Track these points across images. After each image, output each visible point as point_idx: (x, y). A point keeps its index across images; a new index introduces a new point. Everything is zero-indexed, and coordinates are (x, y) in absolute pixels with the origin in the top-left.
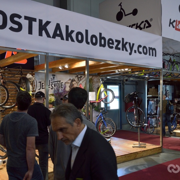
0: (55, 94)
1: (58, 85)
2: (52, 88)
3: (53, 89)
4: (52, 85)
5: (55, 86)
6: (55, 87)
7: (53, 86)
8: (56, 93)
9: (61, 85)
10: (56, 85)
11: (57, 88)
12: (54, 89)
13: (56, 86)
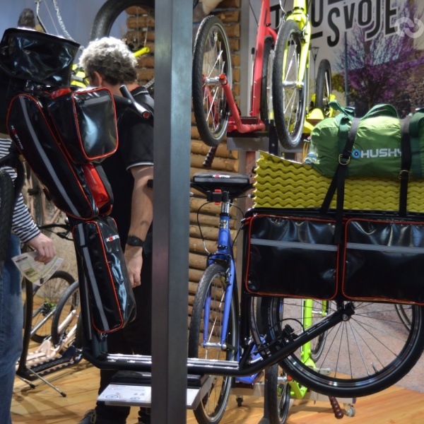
0: (350, 73)
1: (365, 19)
2: (333, 39)
3: (340, 47)
4: (334, 15)
5: (349, 24)
6: (349, 31)
7: (340, 22)
8: (352, 67)
9: (383, 12)
10: (356, 16)
11: (362, 38)
12: (346, 45)
13: (355, 23)
